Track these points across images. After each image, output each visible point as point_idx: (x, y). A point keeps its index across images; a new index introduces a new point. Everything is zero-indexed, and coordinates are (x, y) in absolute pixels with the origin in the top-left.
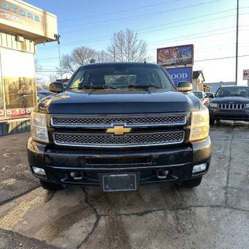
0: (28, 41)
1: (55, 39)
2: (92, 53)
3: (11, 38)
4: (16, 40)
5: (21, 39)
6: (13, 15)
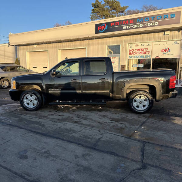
6: (151, 23)
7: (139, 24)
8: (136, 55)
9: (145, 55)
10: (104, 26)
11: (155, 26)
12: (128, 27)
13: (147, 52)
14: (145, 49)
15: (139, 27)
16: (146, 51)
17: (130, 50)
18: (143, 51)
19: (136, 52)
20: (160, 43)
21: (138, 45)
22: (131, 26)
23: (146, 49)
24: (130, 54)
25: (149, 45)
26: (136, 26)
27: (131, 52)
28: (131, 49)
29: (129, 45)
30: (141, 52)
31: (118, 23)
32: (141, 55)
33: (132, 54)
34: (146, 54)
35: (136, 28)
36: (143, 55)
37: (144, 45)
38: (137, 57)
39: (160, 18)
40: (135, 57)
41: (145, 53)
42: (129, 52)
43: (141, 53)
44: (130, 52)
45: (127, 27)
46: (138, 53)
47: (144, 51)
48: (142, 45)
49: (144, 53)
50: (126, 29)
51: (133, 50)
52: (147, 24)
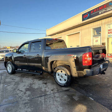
7: (111, 7)
10: (87, 14)
15: (111, 9)
22: (105, 10)
24: (109, 33)
26: (108, 9)
28: (109, 29)
29: (108, 26)
31: (95, 10)
35: (109, 11)
45: (102, 11)
50: (102, 13)
51: (111, 30)
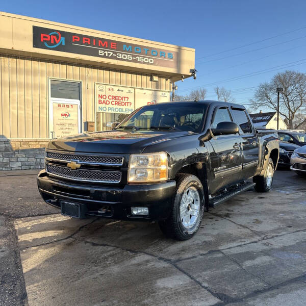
0: (164, 80)
1: (190, 74)
2: (301, 78)
3: (146, 79)
4: (151, 80)
5: (156, 78)
6: (144, 57)
7: (127, 54)
8: (110, 106)
9: (124, 107)
10: (57, 36)
11: (148, 63)
12: (109, 54)
13: (128, 103)
14: (125, 97)
15: (126, 58)
16: (126, 101)
17: (99, 95)
18: (121, 101)
19: (111, 101)
20: (145, 91)
21: (112, 90)
22: (114, 53)
23: (126, 99)
24: (100, 102)
25: (129, 92)
26: (121, 56)
27: (102, 100)
28: (101, 93)
30: (118, 101)
31: (87, 40)
32: (119, 107)
33: (104, 104)
34: (126, 107)
35: (122, 59)
36: (121, 107)
37: (122, 91)
38: (112, 109)
39: (155, 54)
40: (109, 110)
41: (125, 104)
42: (98, 99)
43: (118, 104)
44: (100, 99)
45: (106, 52)
46: (113, 103)
47: (124, 101)
48: (119, 90)
49: (123, 104)
50: (104, 56)
51: (104, 97)
52: (138, 57)
